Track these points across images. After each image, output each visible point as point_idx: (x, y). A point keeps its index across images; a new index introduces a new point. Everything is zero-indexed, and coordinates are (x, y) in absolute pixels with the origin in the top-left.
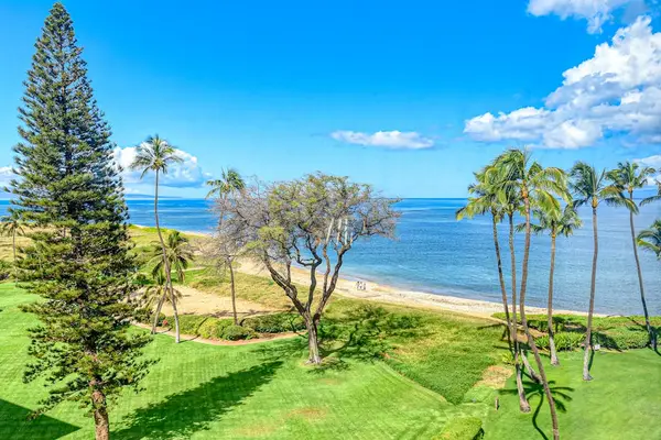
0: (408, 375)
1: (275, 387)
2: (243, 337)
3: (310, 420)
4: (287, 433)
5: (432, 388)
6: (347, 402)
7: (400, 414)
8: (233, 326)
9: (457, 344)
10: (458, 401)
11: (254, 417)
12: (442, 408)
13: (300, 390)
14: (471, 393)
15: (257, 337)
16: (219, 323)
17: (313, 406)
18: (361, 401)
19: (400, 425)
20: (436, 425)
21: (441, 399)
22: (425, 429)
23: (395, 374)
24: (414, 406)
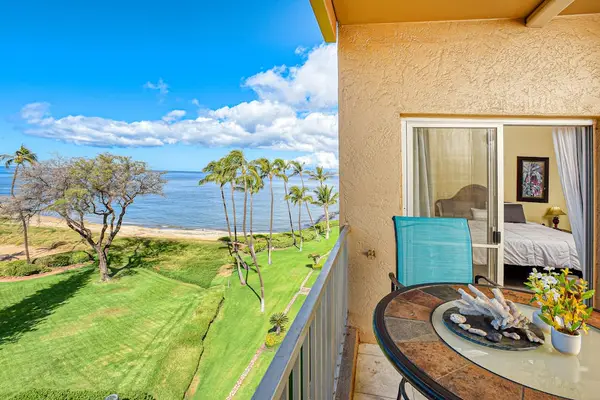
0: (174, 278)
1: (77, 301)
2: (37, 272)
3: (113, 316)
4: (96, 328)
5: (191, 283)
6: (137, 300)
7: (175, 300)
8: (26, 265)
9: (201, 256)
10: (208, 287)
11: (66, 324)
12: (199, 292)
13: (98, 299)
14: (214, 281)
15: (50, 271)
16: (11, 265)
17: (112, 306)
18: (146, 298)
19: (176, 305)
20: (198, 301)
21: (198, 287)
22: (191, 305)
23: (166, 279)
24: (183, 294)
